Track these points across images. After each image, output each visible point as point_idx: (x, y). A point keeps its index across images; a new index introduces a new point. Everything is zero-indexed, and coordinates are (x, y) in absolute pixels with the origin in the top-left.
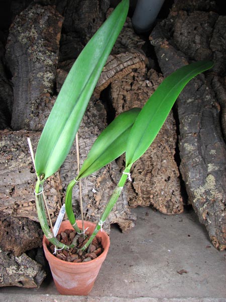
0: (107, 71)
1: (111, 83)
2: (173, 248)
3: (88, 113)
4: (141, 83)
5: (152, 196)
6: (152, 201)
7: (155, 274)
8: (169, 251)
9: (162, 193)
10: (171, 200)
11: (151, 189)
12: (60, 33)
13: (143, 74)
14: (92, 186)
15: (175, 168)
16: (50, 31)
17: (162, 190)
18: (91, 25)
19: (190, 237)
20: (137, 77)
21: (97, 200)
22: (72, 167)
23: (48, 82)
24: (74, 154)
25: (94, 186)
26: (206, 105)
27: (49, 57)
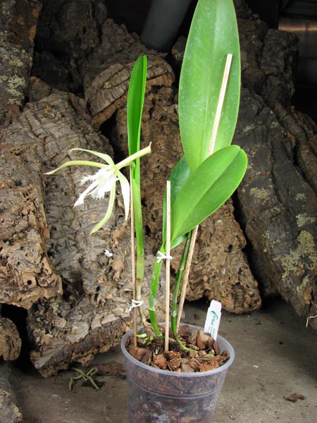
0: (111, 88)
1: (117, 110)
2: (261, 361)
3: (87, 136)
4: (165, 109)
5: (205, 278)
6: (207, 286)
7: (245, 406)
8: (257, 367)
9: (224, 272)
10: (239, 283)
11: (201, 268)
12: (35, 27)
13: (168, 96)
14: (105, 247)
15: (238, 232)
16: (18, 21)
17: (222, 267)
18: (81, 36)
19: (283, 345)
20: (160, 100)
21: (115, 268)
22: (63, 215)
23: (15, 89)
24: (66, 194)
25: (108, 247)
26: (275, 134)
27: (18, 55)
